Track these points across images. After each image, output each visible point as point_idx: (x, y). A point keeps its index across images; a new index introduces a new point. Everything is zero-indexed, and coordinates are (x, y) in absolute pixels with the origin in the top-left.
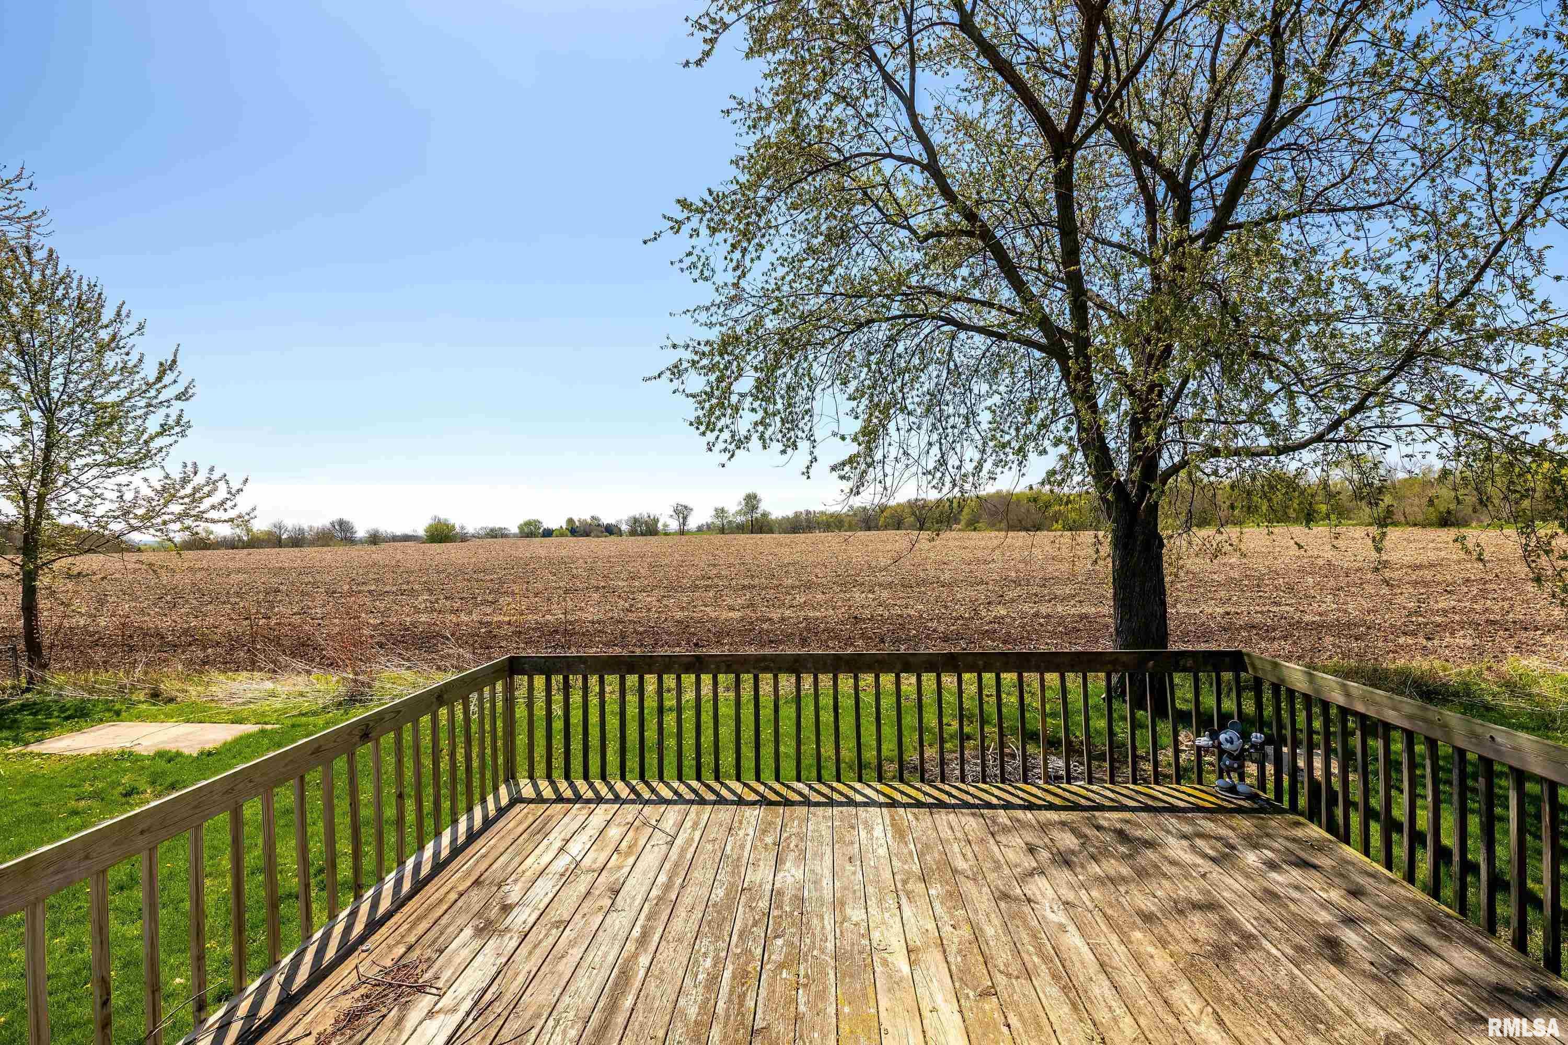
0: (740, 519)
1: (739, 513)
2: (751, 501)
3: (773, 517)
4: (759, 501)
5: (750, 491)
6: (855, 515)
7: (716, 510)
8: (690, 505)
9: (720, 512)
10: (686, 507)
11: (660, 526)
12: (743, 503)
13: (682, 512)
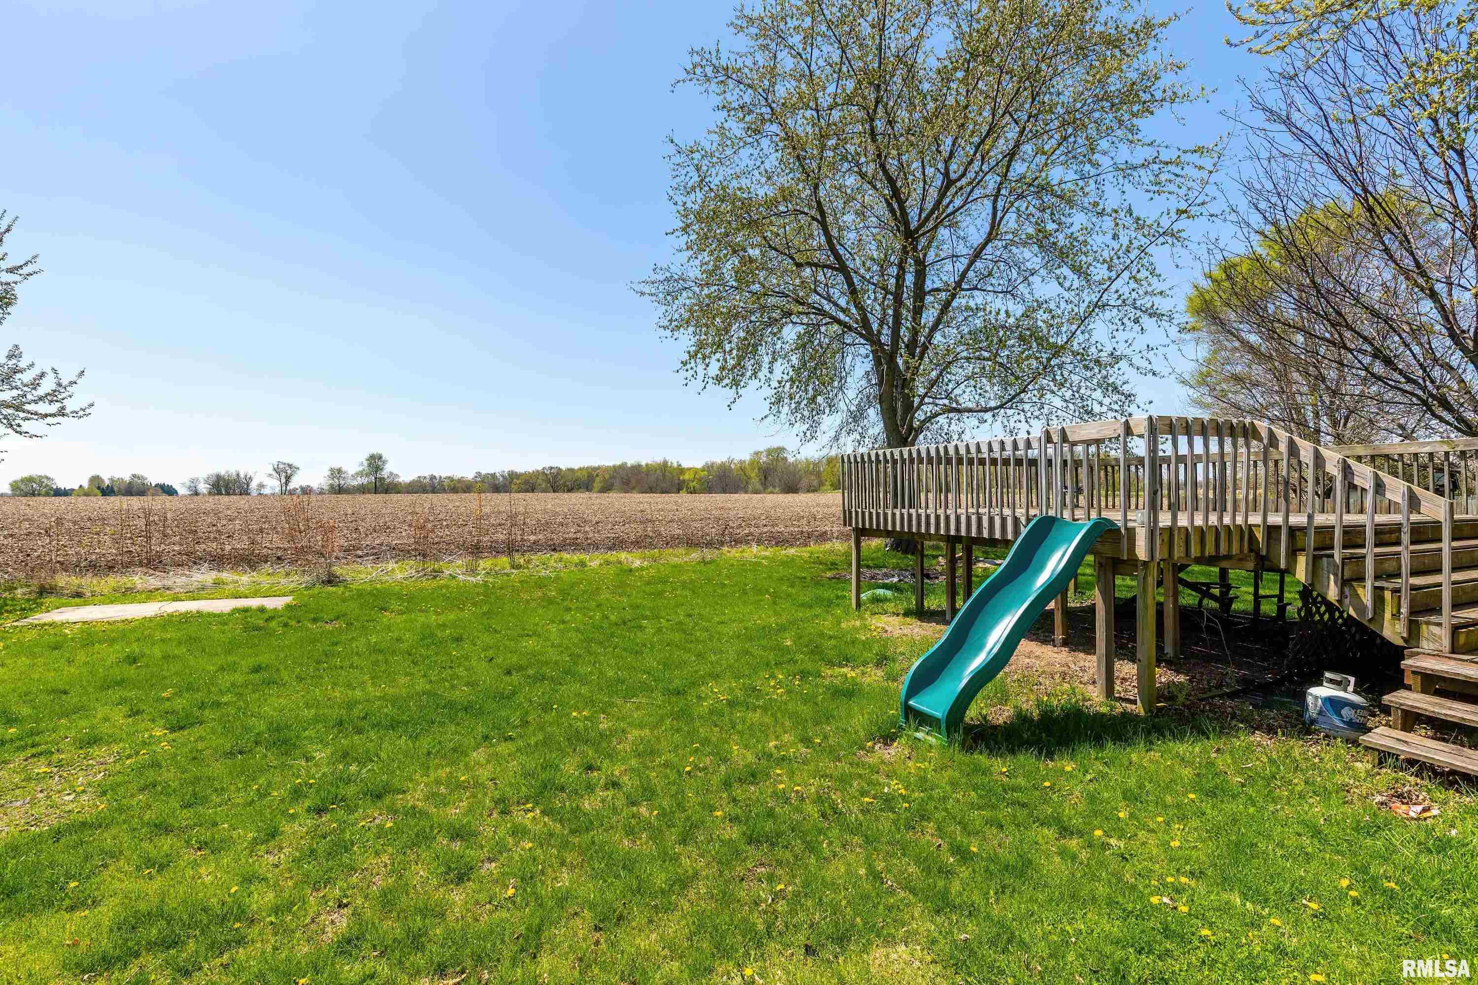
0: (359, 481)
1: (360, 474)
2: (375, 462)
3: (400, 480)
4: (385, 462)
5: (375, 451)
6: (483, 481)
7: (332, 470)
8: (296, 464)
9: (337, 473)
10: (290, 466)
11: (254, 485)
12: (366, 463)
13: (285, 472)
